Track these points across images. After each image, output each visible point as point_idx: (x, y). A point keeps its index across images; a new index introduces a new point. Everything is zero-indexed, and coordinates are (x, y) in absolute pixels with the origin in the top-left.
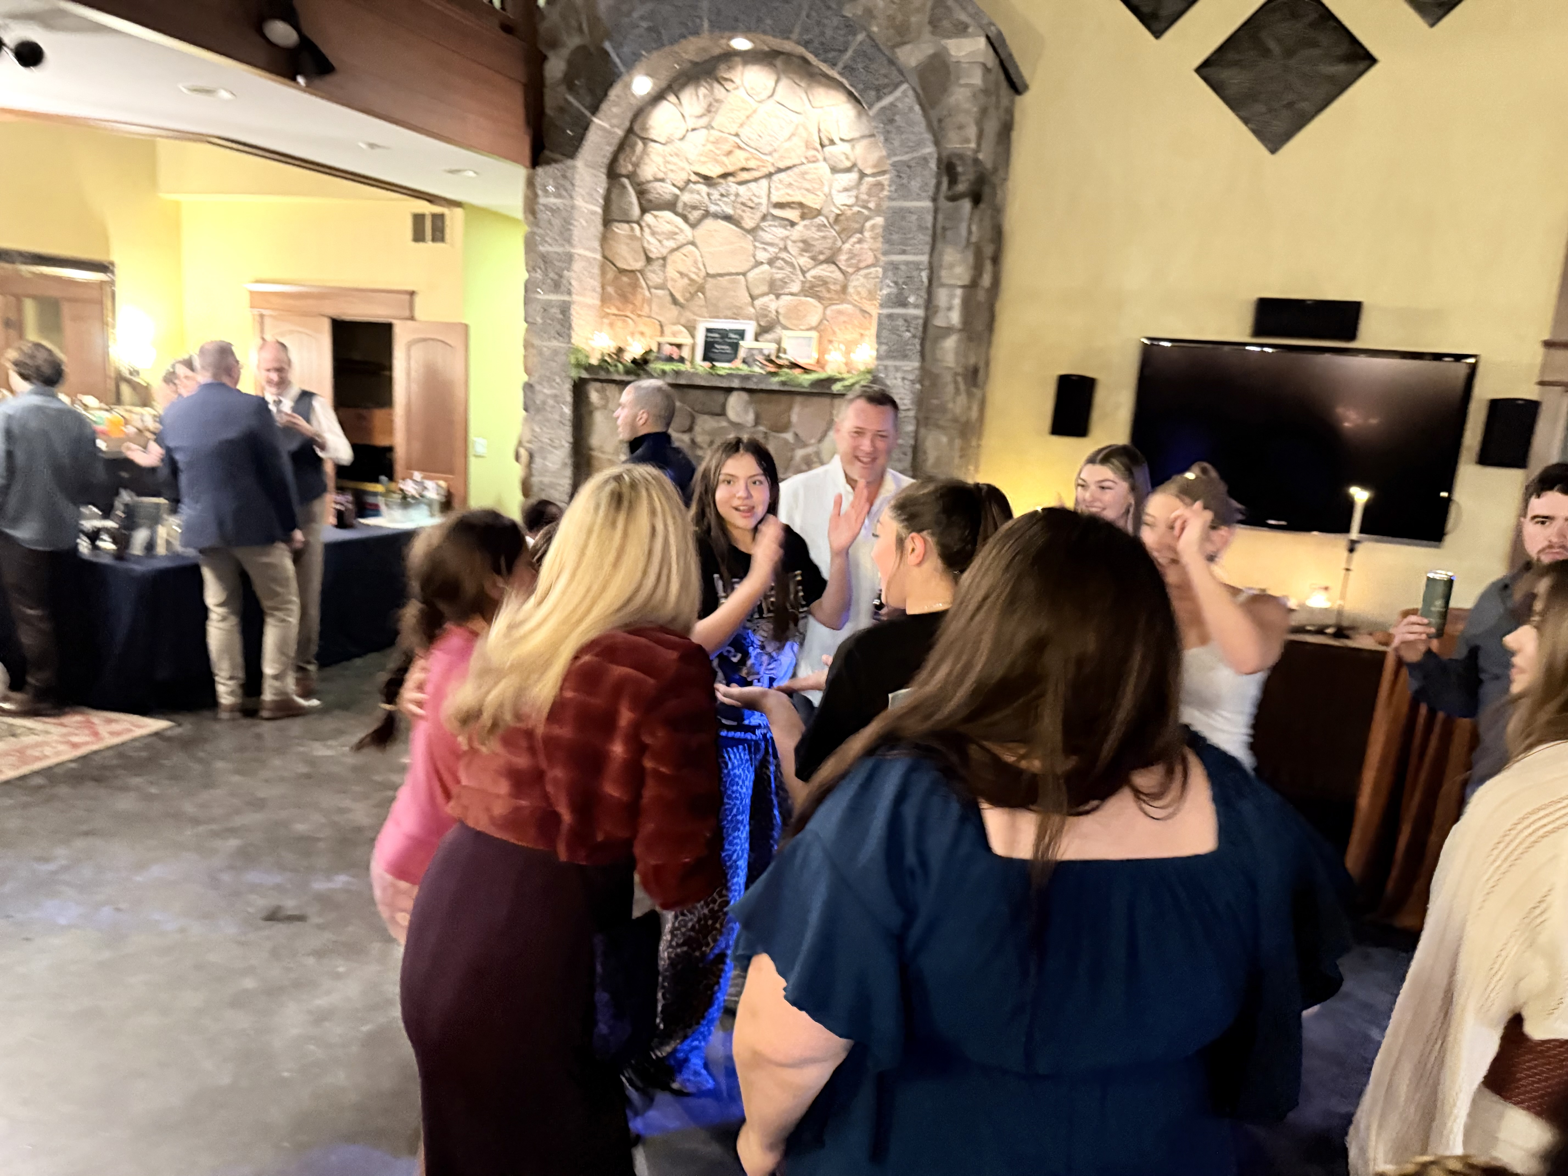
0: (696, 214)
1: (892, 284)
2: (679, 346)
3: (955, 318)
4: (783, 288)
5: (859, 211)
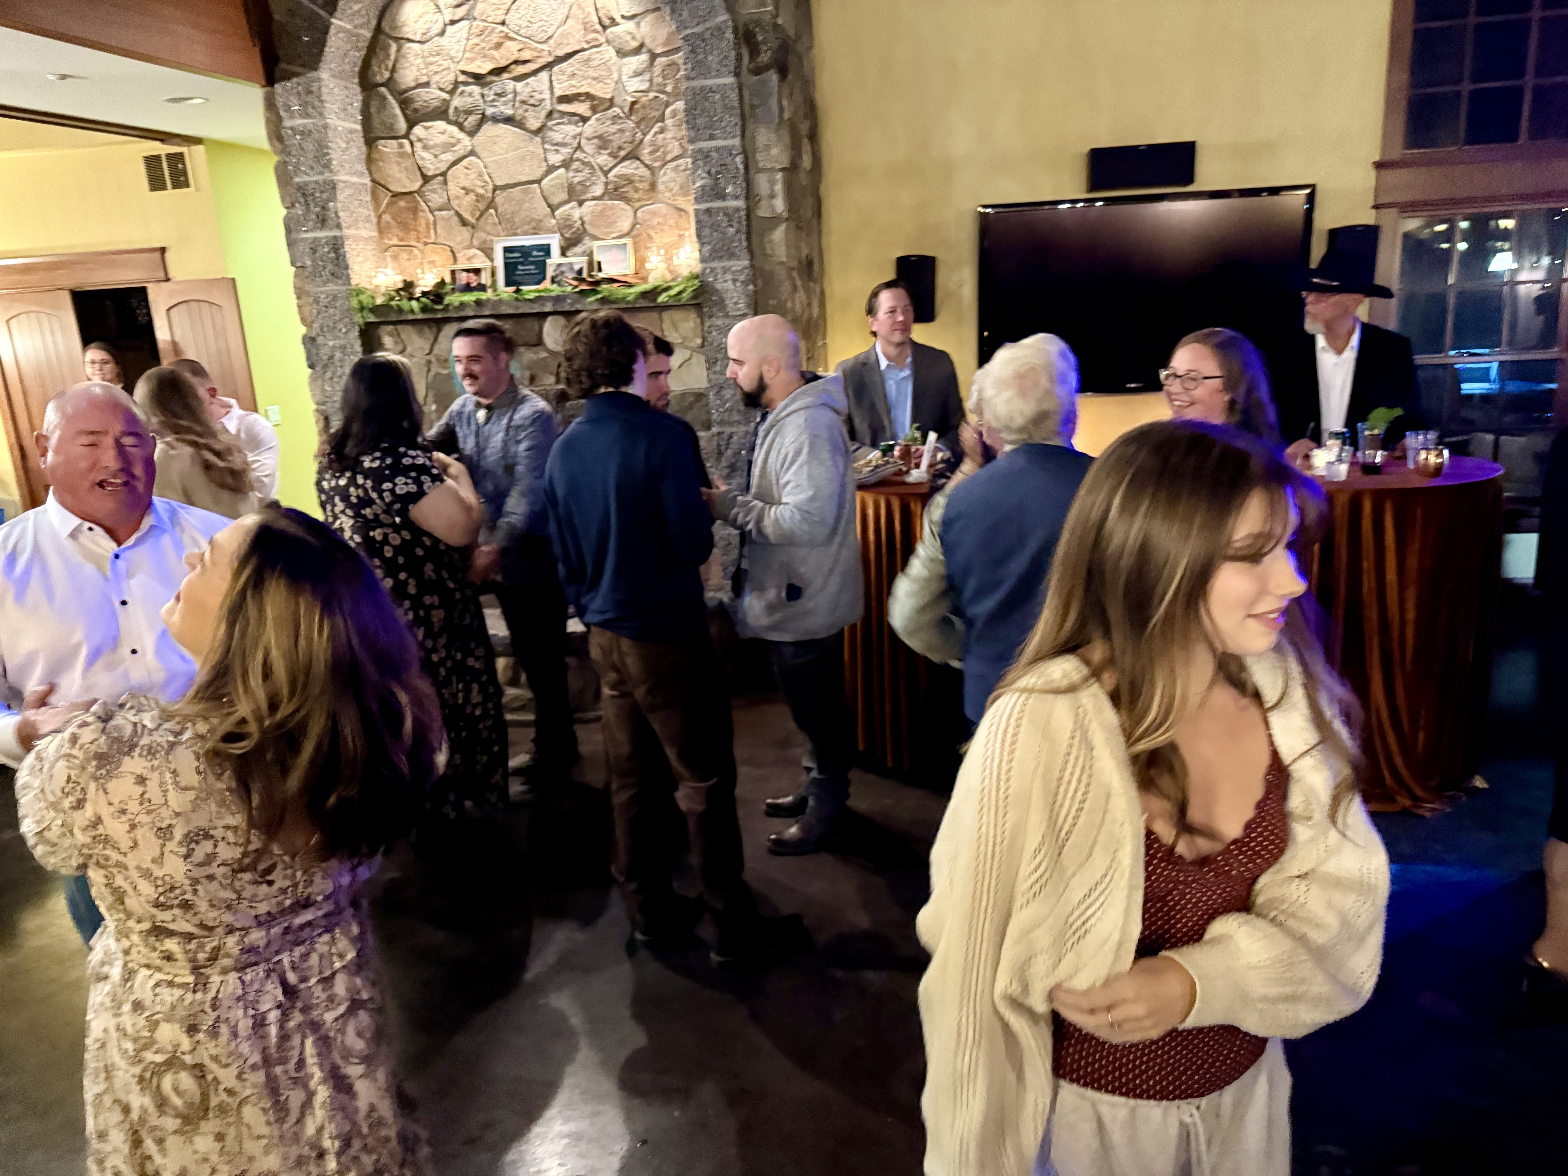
0: (472, 120)
1: (704, 175)
2: (477, 271)
3: (779, 205)
4: (584, 193)
5: (656, 97)
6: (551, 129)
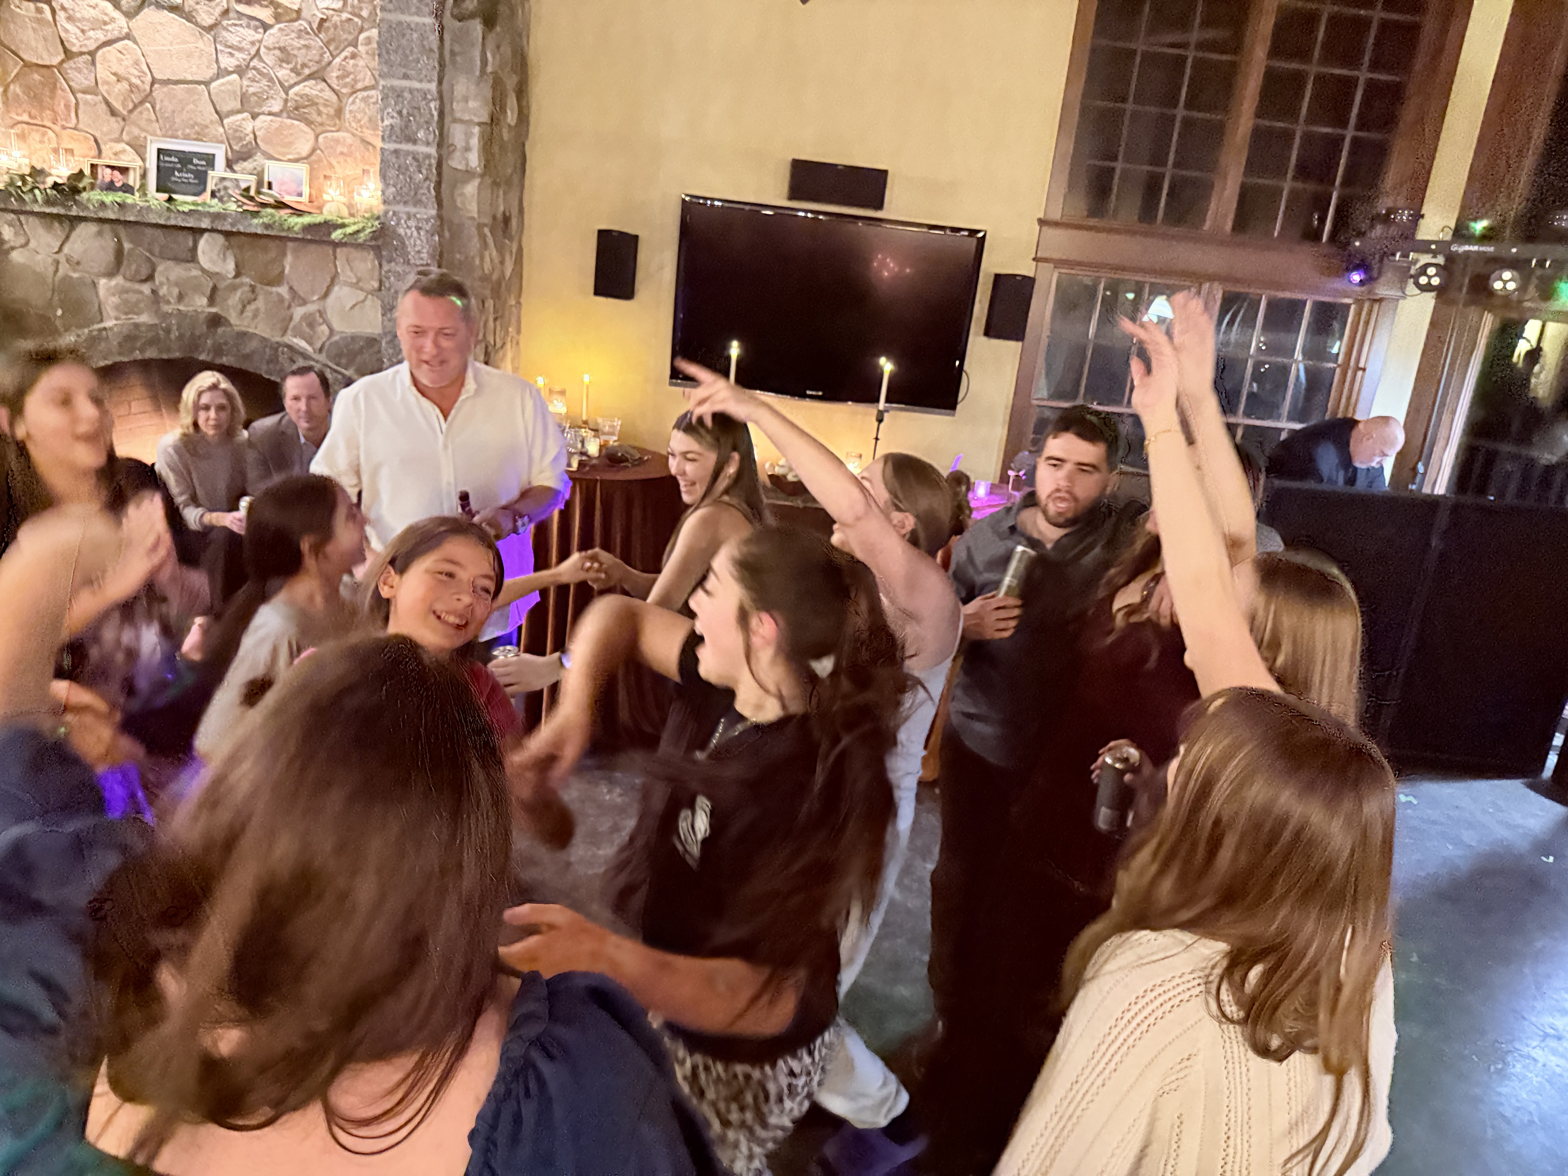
1: (395, 115)
2: (124, 170)
3: (474, 160)
4: (261, 106)
5: (350, 19)
6: (226, 29)
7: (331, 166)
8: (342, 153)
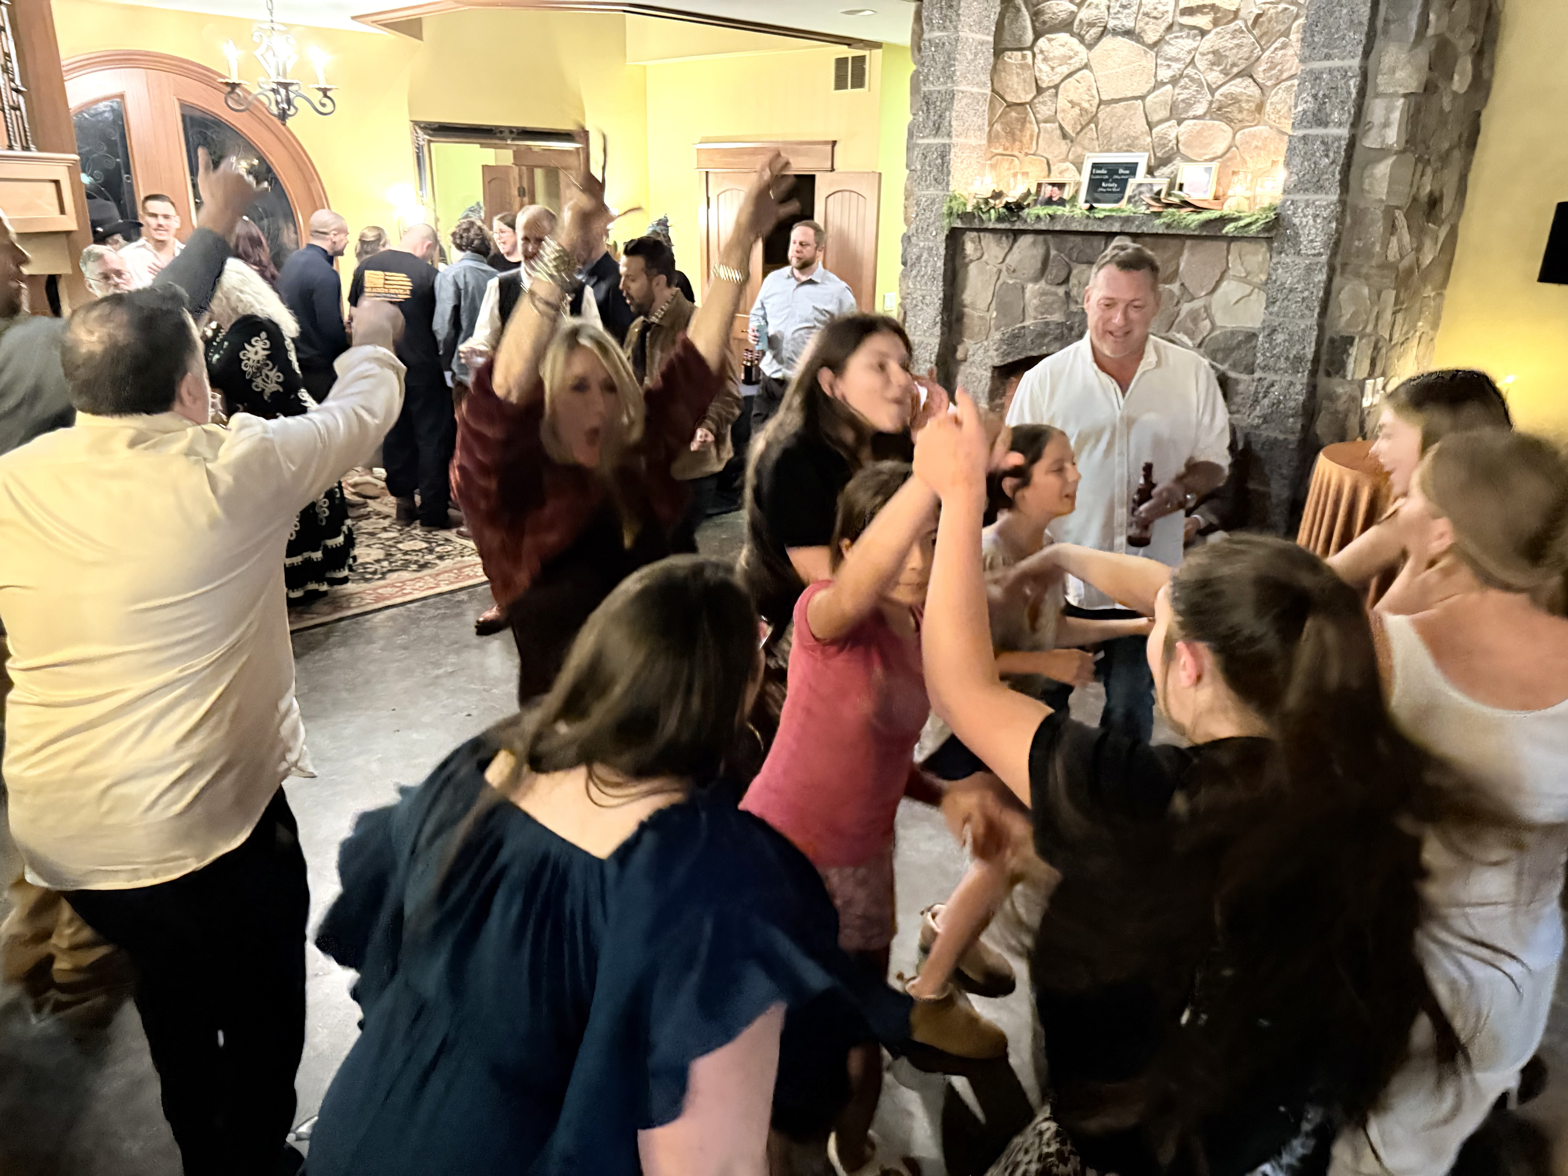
0: (1094, 31)
1: (1310, 99)
2: (1061, 186)
3: (1392, 136)
4: (1187, 112)
5: (1286, 9)
6: (1168, 43)
7: (1244, 162)
8: (1256, 147)
